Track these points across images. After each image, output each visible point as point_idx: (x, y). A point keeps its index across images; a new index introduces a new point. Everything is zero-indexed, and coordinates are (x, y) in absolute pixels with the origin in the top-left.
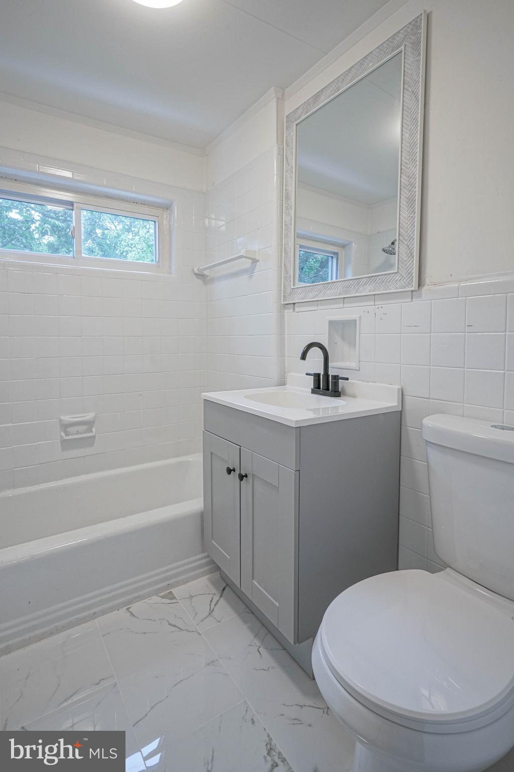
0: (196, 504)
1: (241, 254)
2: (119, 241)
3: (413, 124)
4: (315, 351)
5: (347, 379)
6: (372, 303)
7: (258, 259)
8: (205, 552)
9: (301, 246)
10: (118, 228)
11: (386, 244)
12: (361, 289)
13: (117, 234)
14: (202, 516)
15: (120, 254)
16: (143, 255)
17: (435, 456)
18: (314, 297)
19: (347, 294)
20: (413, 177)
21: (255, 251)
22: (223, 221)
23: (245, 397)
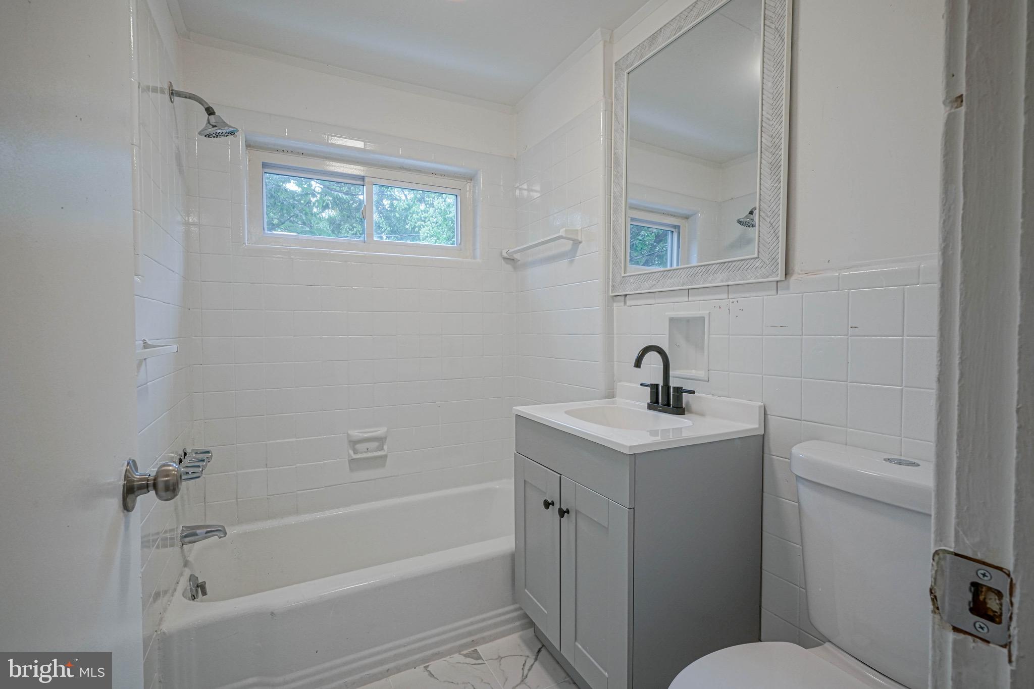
0: (506, 543)
1: (560, 234)
2: (410, 213)
3: (776, 69)
4: (653, 356)
5: (693, 392)
6: (725, 296)
7: (580, 240)
8: (517, 603)
9: (632, 219)
10: (409, 198)
11: (743, 215)
12: (710, 278)
13: (408, 205)
14: (513, 557)
15: (410, 229)
16: (438, 231)
17: (807, 495)
18: (651, 288)
19: (692, 285)
20: (777, 136)
21: (577, 230)
22: (536, 191)
23: (566, 412)
